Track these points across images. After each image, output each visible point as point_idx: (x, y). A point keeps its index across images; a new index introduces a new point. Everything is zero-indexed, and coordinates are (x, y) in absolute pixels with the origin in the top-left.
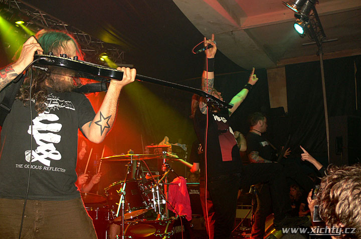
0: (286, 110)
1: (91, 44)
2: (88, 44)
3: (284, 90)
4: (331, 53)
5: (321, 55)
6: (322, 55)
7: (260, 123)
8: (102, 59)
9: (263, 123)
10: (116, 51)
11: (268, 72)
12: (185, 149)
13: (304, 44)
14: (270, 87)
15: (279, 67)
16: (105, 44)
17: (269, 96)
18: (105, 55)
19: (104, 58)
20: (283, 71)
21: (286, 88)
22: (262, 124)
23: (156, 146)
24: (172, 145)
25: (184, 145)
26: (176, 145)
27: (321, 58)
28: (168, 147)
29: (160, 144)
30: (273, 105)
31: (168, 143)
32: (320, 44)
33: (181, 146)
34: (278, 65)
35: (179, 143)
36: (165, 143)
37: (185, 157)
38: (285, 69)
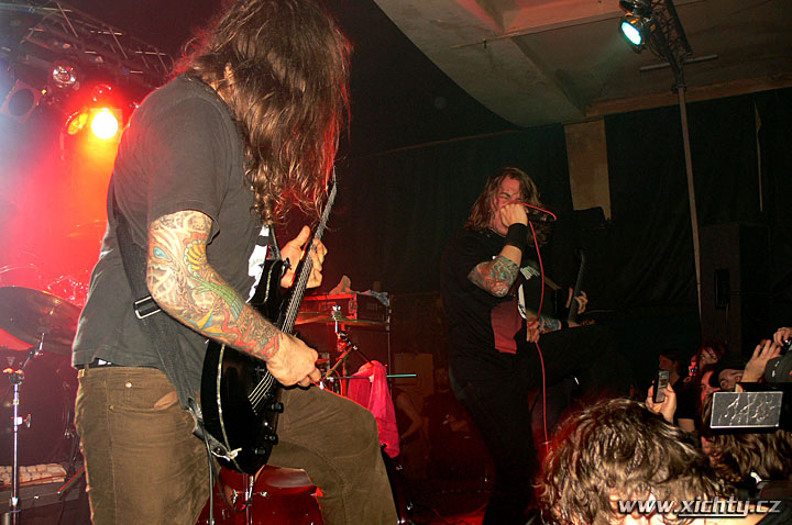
0: (608, 214)
3: (603, 171)
4: (704, 88)
5: (681, 91)
6: (685, 91)
11: (566, 131)
12: (387, 303)
13: (642, 68)
14: (571, 164)
15: (590, 120)
17: (570, 185)
20: (600, 129)
23: (323, 298)
24: (358, 296)
25: (386, 294)
26: (367, 293)
27: (682, 98)
28: (349, 299)
29: (332, 292)
30: (579, 204)
31: (348, 290)
32: (680, 67)
33: (378, 295)
34: (588, 115)
35: (372, 289)
36: (343, 290)
37: (386, 319)
38: (606, 124)
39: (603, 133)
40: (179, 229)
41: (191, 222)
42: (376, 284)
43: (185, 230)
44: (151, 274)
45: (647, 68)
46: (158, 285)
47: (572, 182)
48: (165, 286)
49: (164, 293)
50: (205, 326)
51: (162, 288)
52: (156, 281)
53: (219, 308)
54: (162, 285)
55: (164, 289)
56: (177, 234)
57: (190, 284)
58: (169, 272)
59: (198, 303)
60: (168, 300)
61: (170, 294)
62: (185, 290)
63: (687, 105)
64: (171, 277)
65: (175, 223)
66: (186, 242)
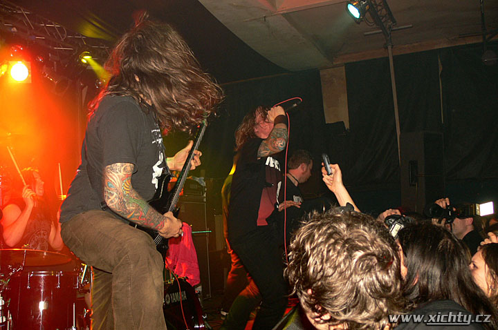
0: (347, 126)
1: (66, 40)
2: (63, 40)
3: (344, 98)
4: (406, 46)
5: (390, 47)
6: (392, 48)
7: (303, 168)
8: (84, 61)
9: (307, 169)
10: (104, 49)
11: (321, 73)
12: (204, 184)
13: (366, 33)
14: (324, 95)
15: (336, 66)
16: (88, 39)
17: (322, 106)
18: (87, 55)
19: (86, 59)
20: (342, 71)
21: (346, 95)
22: (305, 169)
25: (203, 178)
26: (190, 178)
27: (390, 52)
30: (329, 119)
32: (389, 32)
33: (197, 179)
34: (334, 63)
35: (193, 176)
37: (203, 195)
38: (345, 69)
39: (344, 73)
40: (120, 174)
41: (124, 169)
43: (122, 174)
44: (106, 194)
45: (368, 33)
46: (110, 200)
47: (325, 106)
49: (113, 204)
50: (131, 217)
51: (112, 202)
52: (109, 198)
53: (137, 210)
54: (112, 200)
56: (119, 176)
57: (125, 200)
58: (115, 194)
59: (128, 208)
60: (114, 207)
61: (115, 204)
62: (122, 203)
63: (393, 57)
64: (116, 197)
65: (117, 171)
66: (122, 180)
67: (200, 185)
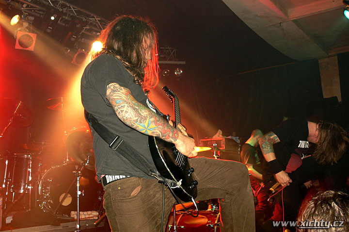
3: (337, 80)
10: (168, 49)
11: (319, 62)
12: (238, 142)
23: (210, 140)
24: (225, 138)
25: (238, 137)
26: (229, 137)
28: (221, 140)
29: (214, 137)
30: (326, 95)
31: (221, 136)
33: (234, 138)
35: (232, 136)
36: (219, 136)
37: (238, 149)
38: (338, 57)
39: (337, 61)
42: (234, 133)
43: (124, 91)
47: (322, 85)
48: (127, 111)
49: (128, 113)
53: (151, 115)
54: (126, 111)
55: (128, 112)
56: (122, 93)
57: (136, 107)
58: (126, 105)
59: (142, 114)
61: (130, 113)
62: (135, 110)
64: (128, 107)
65: (119, 90)
66: (127, 95)
67: (236, 142)
